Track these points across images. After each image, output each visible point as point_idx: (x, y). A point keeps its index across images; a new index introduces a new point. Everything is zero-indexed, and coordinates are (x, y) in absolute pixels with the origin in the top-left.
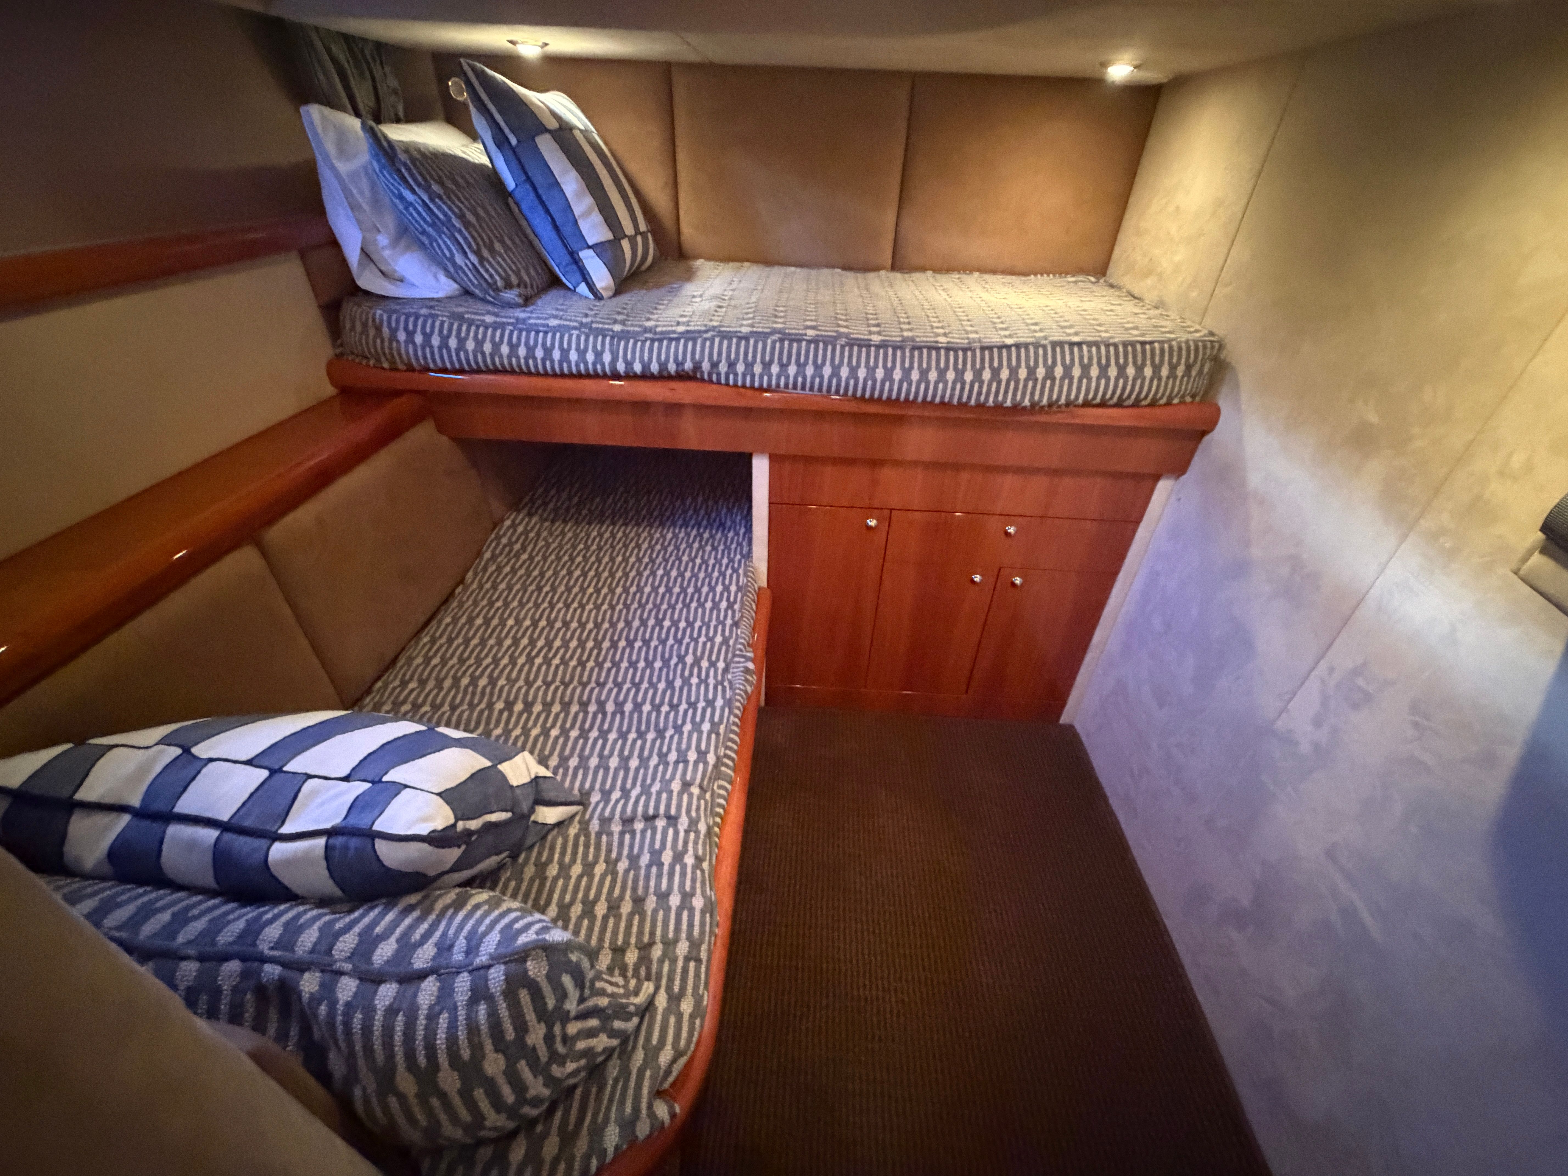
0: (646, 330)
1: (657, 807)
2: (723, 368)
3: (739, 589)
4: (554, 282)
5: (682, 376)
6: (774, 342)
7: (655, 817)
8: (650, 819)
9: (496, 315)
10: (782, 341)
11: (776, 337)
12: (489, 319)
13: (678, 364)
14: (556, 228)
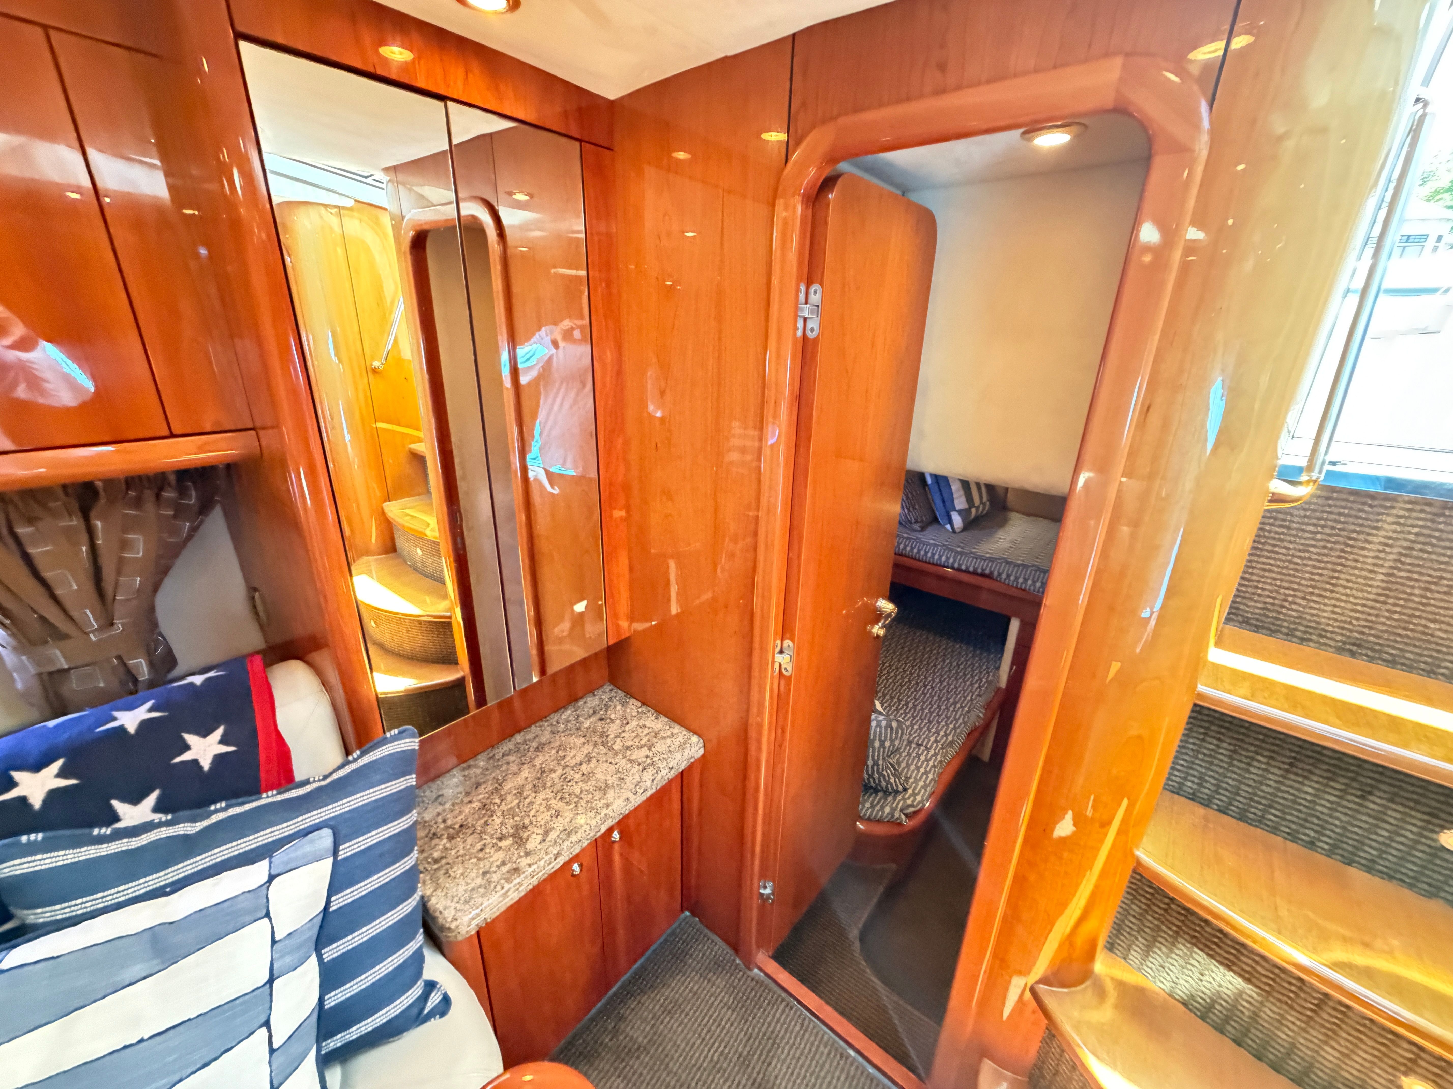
0: (972, 553)
1: (923, 742)
2: (1004, 576)
3: (987, 681)
4: (935, 520)
5: (983, 575)
6: (1031, 571)
7: (921, 745)
8: (919, 745)
9: (907, 533)
10: (1036, 571)
11: (1033, 568)
12: (905, 535)
13: (983, 570)
14: (944, 502)
